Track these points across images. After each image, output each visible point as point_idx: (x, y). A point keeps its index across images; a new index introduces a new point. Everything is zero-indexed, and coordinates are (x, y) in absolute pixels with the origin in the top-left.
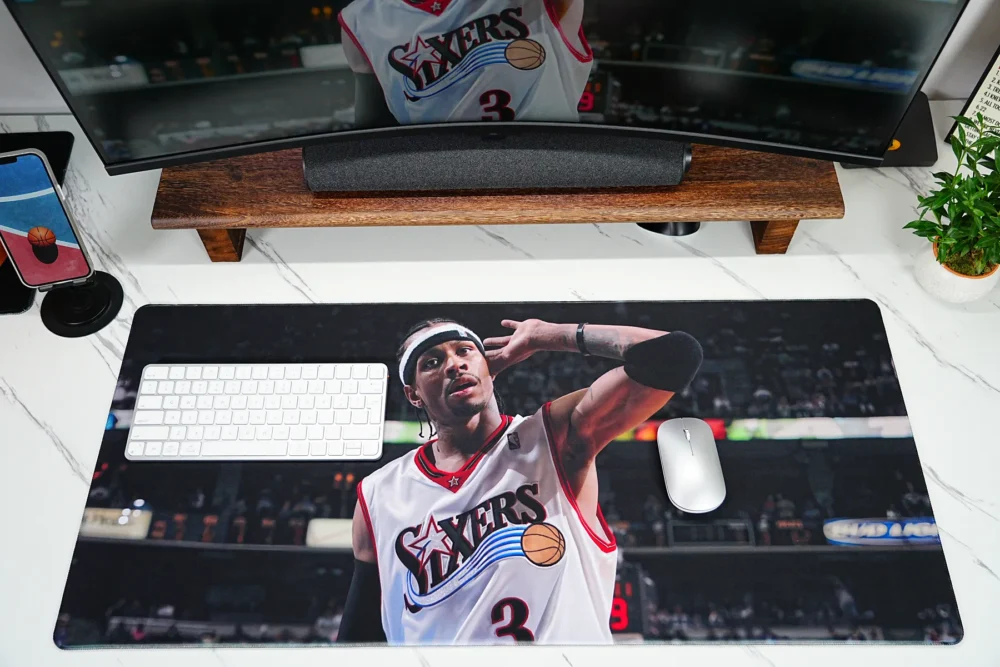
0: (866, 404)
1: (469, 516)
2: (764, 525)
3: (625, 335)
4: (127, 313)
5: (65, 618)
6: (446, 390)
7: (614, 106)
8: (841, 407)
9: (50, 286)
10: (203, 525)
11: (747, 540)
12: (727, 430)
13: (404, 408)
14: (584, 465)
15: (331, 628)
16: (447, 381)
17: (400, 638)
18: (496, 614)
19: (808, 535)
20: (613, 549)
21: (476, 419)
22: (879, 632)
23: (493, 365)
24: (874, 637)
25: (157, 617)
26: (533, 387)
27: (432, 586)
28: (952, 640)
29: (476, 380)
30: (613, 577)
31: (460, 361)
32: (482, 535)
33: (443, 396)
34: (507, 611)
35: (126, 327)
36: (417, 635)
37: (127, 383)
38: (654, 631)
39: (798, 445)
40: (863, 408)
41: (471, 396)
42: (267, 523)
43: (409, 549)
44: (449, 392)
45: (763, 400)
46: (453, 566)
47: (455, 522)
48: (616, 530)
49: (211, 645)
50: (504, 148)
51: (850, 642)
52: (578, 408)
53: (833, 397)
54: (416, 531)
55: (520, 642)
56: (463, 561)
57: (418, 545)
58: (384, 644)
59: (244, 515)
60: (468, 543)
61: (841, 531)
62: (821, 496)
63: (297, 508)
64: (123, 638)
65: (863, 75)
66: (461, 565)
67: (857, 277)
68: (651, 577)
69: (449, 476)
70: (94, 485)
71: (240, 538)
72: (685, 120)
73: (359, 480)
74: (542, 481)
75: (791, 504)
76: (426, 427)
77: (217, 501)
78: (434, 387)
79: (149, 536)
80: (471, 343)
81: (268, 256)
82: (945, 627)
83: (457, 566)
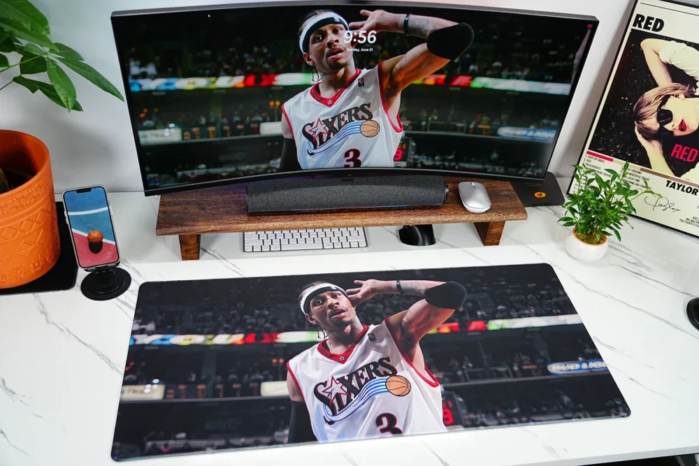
0: (556, 309)
1: (354, 375)
2: (516, 368)
3: (423, 285)
4: (134, 287)
5: (118, 444)
6: (329, 315)
7: (412, 157)
8: (543, 312)
9: (94, 268)
10: (197, 390)
11: (509, 376)
12: (487, 325)
13: (307, 325)
14: (413, 346)
15: (283, 436)
16: (329, 311)
17: (325, 438)
18: (379, 421)
19: (540, 371)
20: (437, 385)
21: (349, 328)
22: (588, 414)
23: (353, 302)
24: (586, 417)
25: (175, 439)
26: (378, 311)
27: (339, 411)
28: (625, 414)
29: (345, 309)
30: (441, 399)
31: (334, 301)
32: (363, 383)
33: (328, 318)
34: (385, 420)
35: (135, 295)
36: (335, 436)
37: (140, 321)
38: (468, 423)
39: (525, 330)
40: (555, 311)
41: (344, 317)
42: (236, 386)
43: (322, 393)
44: (331, 315)
45: (502, 311)
46: (349, 400)
47: (346, 378)
48: (437, 376)
49: (211, 451)
50: (353, 184)
51: (573, 420)
52: (405, 319)
53: (539, 308)
54: (325, 384)
55: (395, 435)
56: (355, 397)
57: (327, 391)
59: (221, 383)
60: (356, 388)
61: (556, 368)
62: (542, 353)
63: (253, 377)
64: (156, 452)
65: (531, 134)
66: (354, 399)
67: (538, 254)
68: (462, 397)
69: (339, 356)
70: (126, 373)
71: (221, 395)
72: (447, 164)
73: (287, 361)
74: (392, 355)
75: (528, 358)
77: (203, 377)
78: (322, 314)
79: (165, 397)
80: (339, 292)
81: (215, 256)
82: (621, 409)
83: (352, 400)
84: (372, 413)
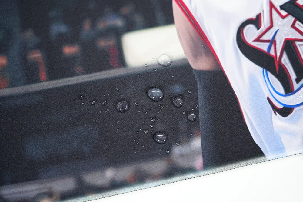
15: (192, 155)
17: (279, 148)
42: (69, 50)
43: (255, 44)
47: (301, 2)
58: (262, 159)
59: (38, 47)
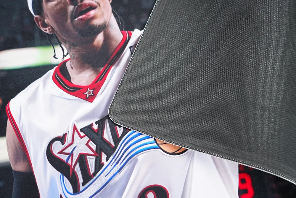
1: (107, 121)
6: (72, 15)
13: (37, 35)
16: (71, 8)
21: (100, 38)
27: (83, 184)
29: (95, 4)
32: (120, 135)
33: (69, 21)
34: (151, 197)
41: (93, 18)
43: (59, 155)
44: (73, 17)
46: (99, 166)
47: (95, 127)
54: (62, 139)
56: (107, 160)
57: (66, 151)
60: (108, 144)
66: (106, 164)
69: (85, 88)
73: (6, 102)
76: (58, 49)
83: (103, 165)
84: (132, 186)
